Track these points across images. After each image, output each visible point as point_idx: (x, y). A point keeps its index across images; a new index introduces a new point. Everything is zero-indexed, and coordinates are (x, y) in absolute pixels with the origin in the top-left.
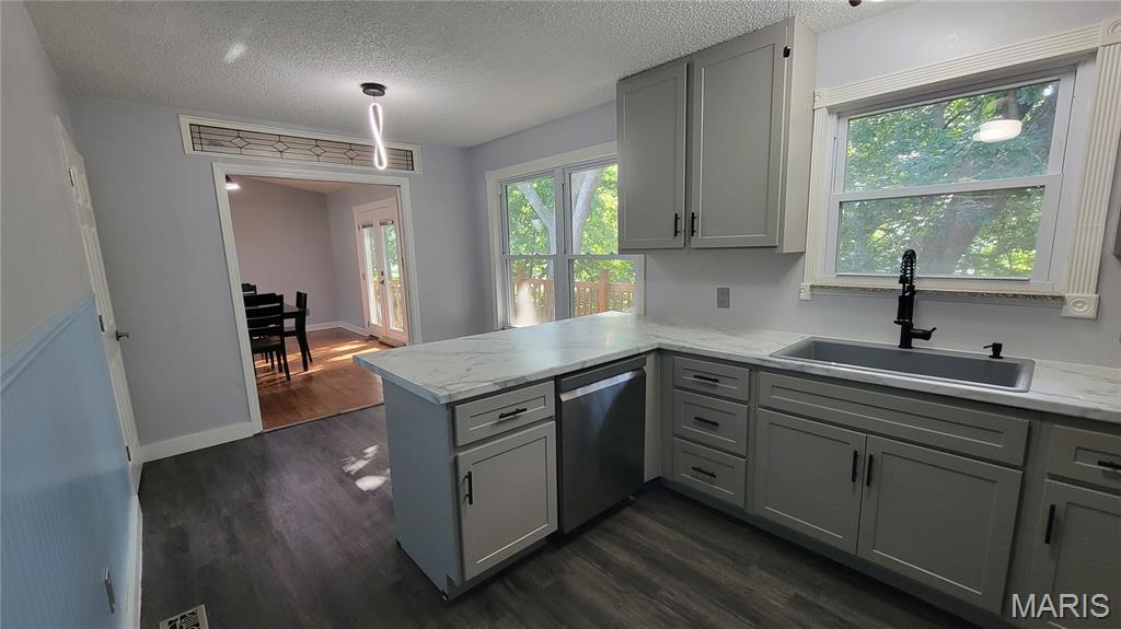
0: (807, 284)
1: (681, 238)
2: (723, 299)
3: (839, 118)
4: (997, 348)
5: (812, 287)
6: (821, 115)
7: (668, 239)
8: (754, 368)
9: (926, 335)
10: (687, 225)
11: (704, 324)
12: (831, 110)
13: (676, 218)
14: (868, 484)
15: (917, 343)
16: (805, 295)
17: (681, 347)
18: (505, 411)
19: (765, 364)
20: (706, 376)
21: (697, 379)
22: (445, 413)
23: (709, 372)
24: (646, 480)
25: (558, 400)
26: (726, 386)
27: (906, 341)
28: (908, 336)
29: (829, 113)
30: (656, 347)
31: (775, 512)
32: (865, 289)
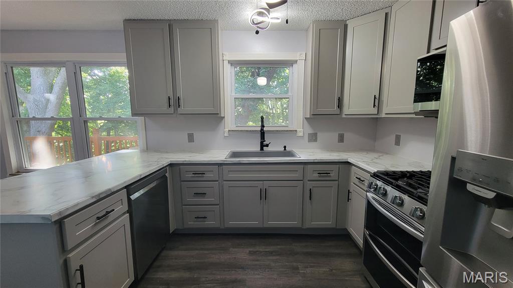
0: (227, 130)
1: (172, 109)
2: (191, 138)
3: (231, 65)
4: (285, 147)
5: (229, 131)
6: (226, 63)
7: (165, 108)
8: (220, 165)
9: (267, 146)
10: (175, 102)
11: (183, 151)
12: (229, 62)
13: (169, 99)
14: (265, 199)
15: (265, 148)
16: (226, 134)
17: (183, 161)
18: (100, 215)
19: (225, 162)
20: (197, 172)
21: (193, 175)
22: (55, 228)
23: (199, 170)
24: (171, 232)
25: (129, 199)
26: (208, 176)
27: (262, 149)
28: (262, 146)
29: (228, 63)
30: (170, 163)
31: (234, 223)
32: (247, 131)
